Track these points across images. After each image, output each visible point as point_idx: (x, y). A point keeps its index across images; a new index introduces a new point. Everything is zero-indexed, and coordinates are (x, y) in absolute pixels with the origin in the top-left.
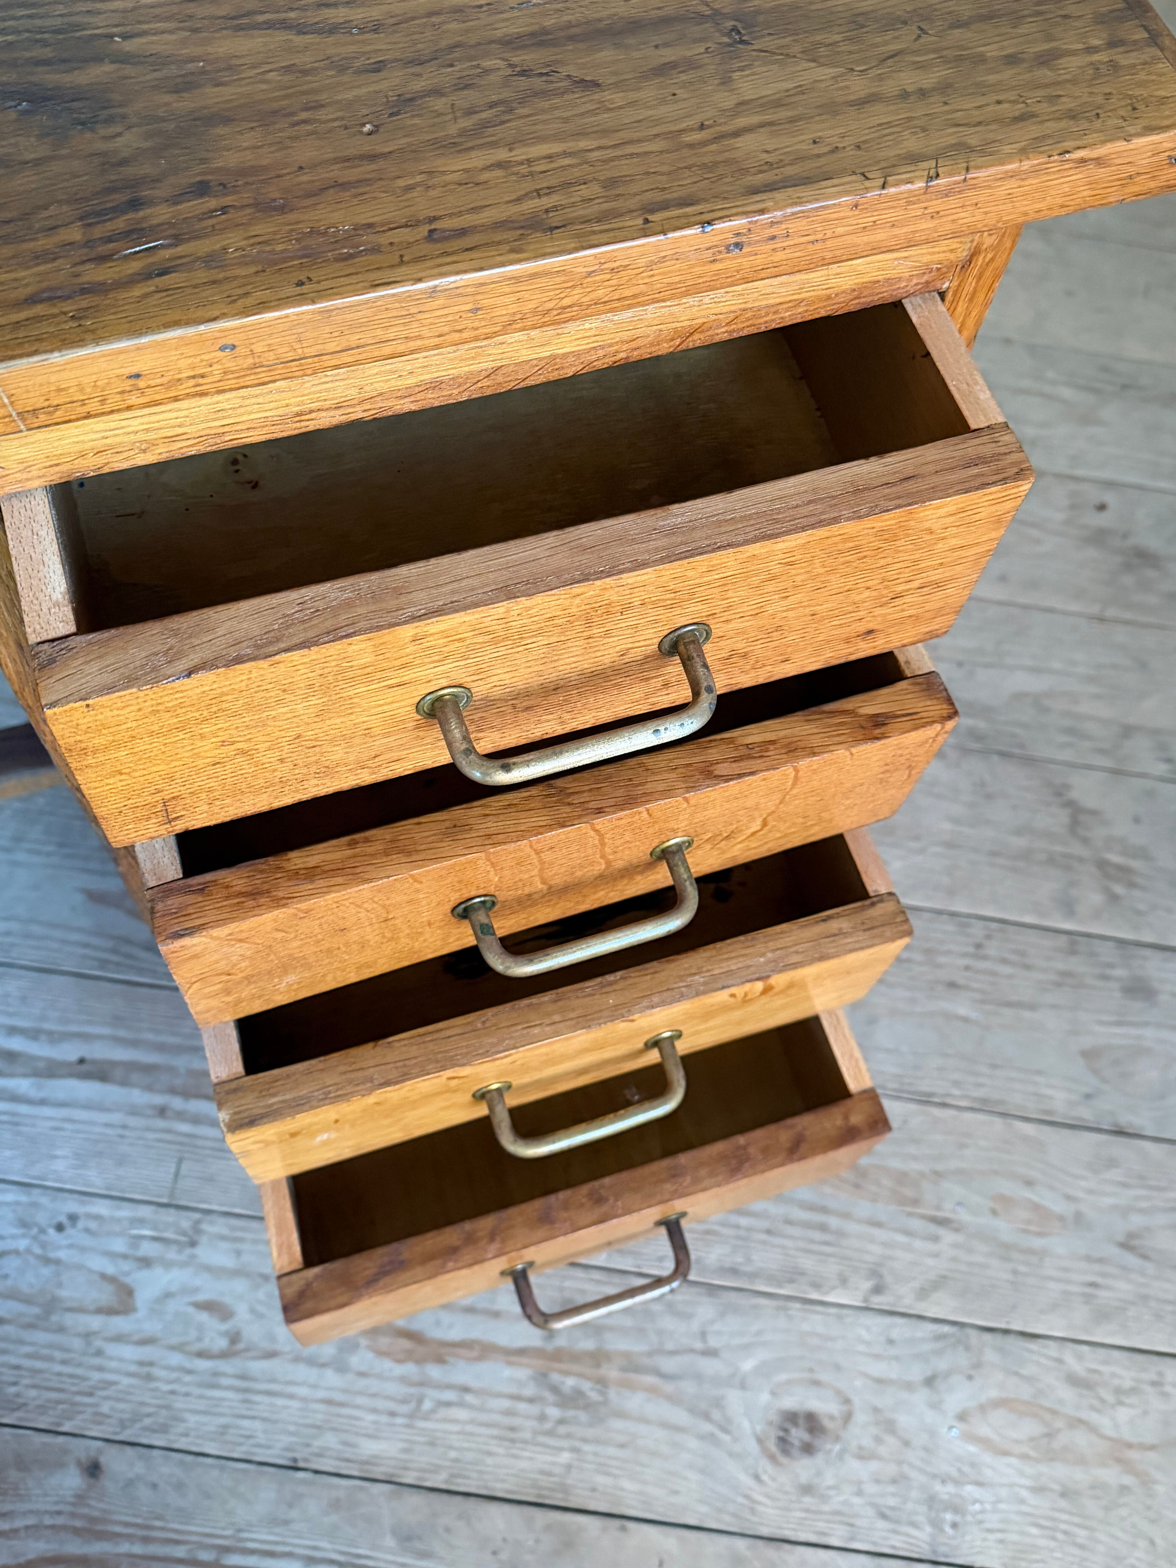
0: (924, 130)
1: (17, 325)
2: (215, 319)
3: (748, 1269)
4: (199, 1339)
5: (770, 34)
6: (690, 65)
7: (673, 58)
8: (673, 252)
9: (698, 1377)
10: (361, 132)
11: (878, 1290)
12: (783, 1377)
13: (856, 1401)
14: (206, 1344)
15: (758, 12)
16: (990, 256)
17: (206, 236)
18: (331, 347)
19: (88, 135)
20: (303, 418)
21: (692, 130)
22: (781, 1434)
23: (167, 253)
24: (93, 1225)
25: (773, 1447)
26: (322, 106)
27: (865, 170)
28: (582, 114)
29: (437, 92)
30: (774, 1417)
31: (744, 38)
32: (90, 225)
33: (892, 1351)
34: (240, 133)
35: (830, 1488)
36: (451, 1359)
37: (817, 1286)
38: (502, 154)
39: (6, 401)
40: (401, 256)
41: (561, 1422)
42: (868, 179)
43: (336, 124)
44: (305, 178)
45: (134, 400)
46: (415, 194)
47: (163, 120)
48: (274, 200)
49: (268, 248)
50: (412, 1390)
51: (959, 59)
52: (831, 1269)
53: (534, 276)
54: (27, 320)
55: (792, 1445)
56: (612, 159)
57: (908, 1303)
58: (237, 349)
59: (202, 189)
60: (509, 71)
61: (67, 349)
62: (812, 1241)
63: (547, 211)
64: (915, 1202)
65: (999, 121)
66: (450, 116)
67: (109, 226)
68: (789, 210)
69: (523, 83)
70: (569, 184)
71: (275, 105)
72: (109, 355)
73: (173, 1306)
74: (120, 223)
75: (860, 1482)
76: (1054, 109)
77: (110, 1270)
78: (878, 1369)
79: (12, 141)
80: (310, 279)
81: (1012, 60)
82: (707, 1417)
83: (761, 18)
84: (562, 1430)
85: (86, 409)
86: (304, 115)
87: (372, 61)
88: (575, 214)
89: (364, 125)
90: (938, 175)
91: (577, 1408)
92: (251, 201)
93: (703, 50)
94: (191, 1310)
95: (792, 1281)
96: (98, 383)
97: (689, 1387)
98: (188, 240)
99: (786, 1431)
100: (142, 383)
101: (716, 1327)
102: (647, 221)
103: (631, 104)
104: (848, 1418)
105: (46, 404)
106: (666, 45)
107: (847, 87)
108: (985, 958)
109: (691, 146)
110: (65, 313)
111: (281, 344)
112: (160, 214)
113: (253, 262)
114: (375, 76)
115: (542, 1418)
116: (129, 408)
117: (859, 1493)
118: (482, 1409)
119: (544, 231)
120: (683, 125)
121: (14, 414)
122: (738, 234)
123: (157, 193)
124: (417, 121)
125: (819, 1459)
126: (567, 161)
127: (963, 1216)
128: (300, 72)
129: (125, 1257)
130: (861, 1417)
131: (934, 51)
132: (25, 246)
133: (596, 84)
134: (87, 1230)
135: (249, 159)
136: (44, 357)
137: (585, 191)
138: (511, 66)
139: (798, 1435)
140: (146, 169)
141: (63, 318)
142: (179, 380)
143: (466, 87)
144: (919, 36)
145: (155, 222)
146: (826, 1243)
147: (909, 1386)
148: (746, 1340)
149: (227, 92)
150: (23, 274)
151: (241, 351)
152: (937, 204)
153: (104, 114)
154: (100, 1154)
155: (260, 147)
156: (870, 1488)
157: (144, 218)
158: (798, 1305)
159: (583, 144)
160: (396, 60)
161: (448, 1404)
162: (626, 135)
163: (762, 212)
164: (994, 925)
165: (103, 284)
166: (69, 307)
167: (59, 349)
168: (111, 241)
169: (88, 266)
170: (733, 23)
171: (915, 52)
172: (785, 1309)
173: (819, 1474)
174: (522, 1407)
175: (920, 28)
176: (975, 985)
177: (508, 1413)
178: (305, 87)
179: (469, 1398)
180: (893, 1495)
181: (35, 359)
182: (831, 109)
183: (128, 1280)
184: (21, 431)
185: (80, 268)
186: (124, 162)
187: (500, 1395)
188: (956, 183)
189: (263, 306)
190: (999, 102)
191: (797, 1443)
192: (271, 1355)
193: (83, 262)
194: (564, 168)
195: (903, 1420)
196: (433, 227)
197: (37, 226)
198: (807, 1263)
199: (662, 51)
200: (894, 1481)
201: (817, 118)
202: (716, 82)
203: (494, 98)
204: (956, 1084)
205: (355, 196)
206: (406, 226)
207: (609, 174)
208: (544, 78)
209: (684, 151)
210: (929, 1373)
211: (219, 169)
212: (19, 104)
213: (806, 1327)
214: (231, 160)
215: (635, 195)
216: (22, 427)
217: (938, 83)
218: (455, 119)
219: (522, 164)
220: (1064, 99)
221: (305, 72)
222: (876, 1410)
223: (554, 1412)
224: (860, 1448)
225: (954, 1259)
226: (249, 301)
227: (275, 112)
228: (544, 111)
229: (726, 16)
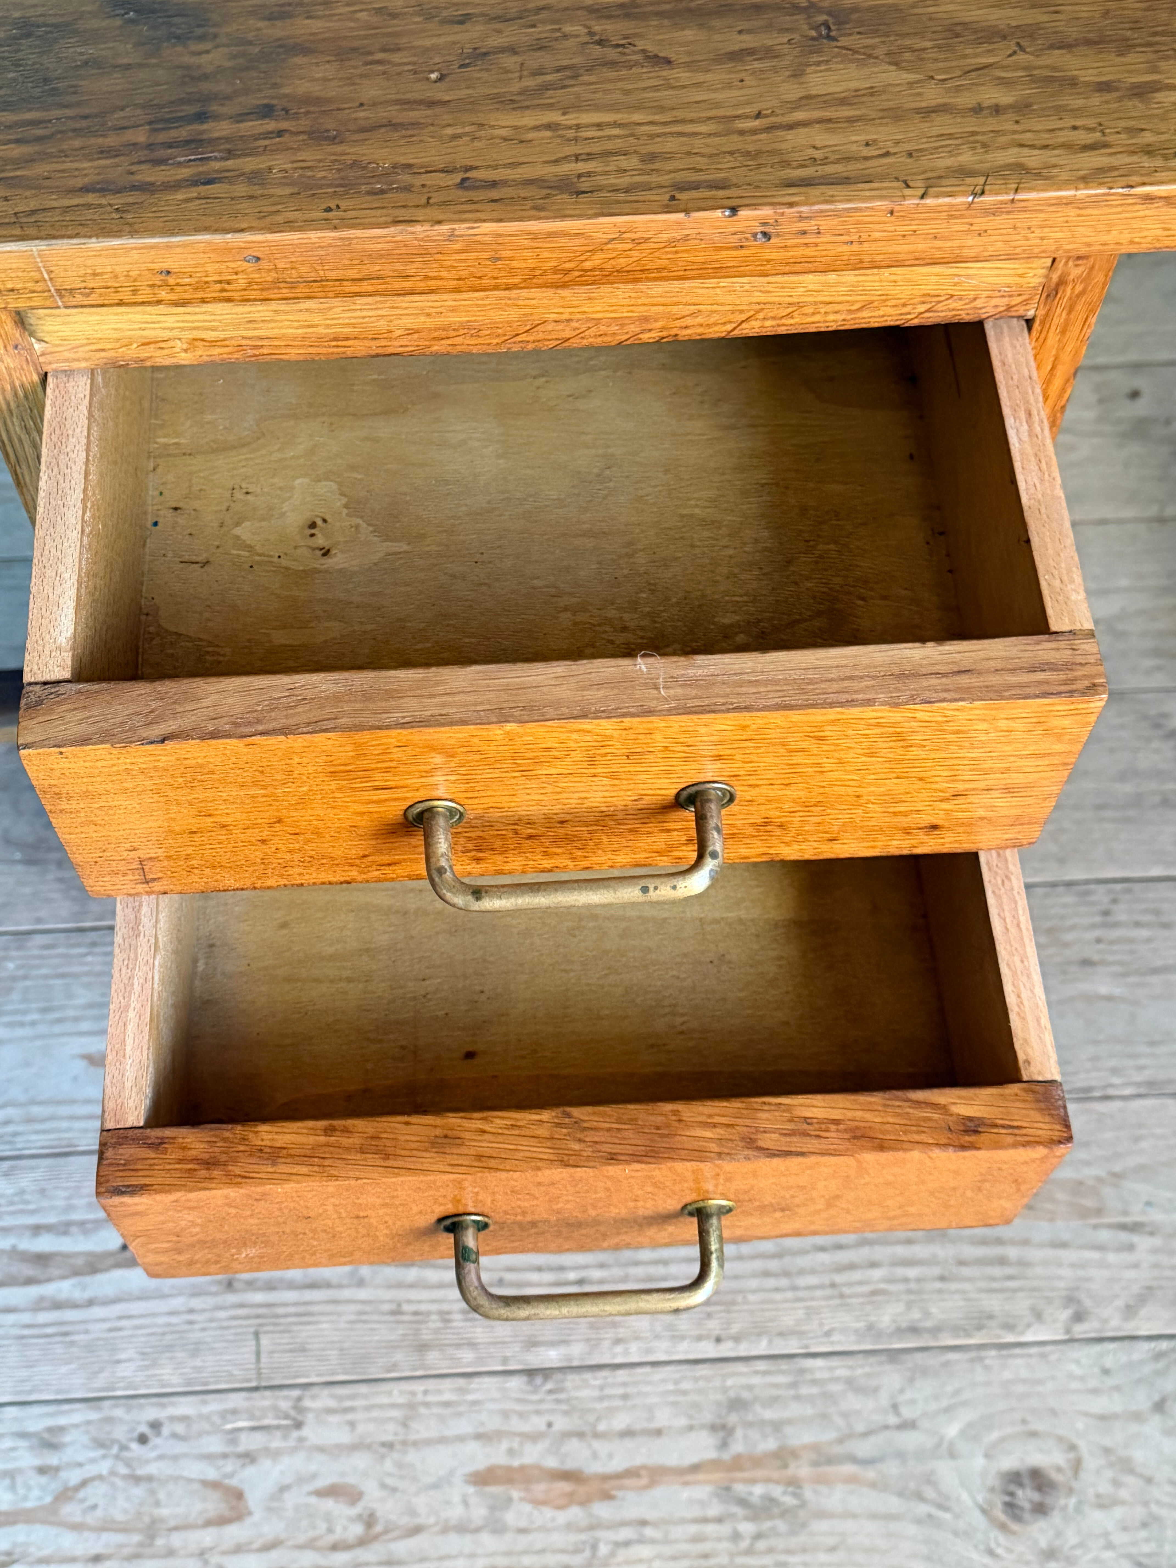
0: (984, 145)
1: (66, 209)
2: (242, 230)
3: (928, 1324)
4: (330, 1531)
5: (859, 33)
6: (769, 53)
7: (752, 45)
8: (696, 231)
9: (901, 1455)
10: (428, 79)
11: (1079, 1317)
12: (995, 1435)
13: (1082, 1444)
14: (338, 1534)
15: (855, 9)
16: (1079, 288)
17: (258, 154)
18: (352, 274)
19: (179, 49)
20: (340, 343)
21: (747, 117)
22: (1007, 1499)
23: (217, 165)
24: (180, 1428)
25: (999, 1514)
26: (399, 49)
27: (909, 178)
28: (645, 89)
29: (512, 50)
30: (992, 1480)
31: (833, 34)
32: (156, 130)
33: (1110, 1382)
34: (317, 64)
35: (1074, 1547)
36: (619, 1494)
37: (1009, 1327)
38: (554, 117)
39: (46, 276)
40: (429, 198)
41: (758, 1536)
42: (908, 186)
43: (406, 68)
44: (362, 114)
45: (163, 294)
46: (460, 143)
47: (250, 43)
48: (328, 131)
49: (310, 174)
50: (583, 1537)
51: (1050, 80)
52: (1022, 1305)
53: (551, 235)
54: (77, 206)
55: (1022, 1509)
56: (658, 136)
57: (1116, 1325)
58: (261, 262)
59: (267, 111)
60: (587, 39)
61: (104, 237)
62: (993, 1279)
63: (580, 176)
64: (1099, 1212)
65: (1066, 146)
66: (517, 75)
67: (173, 133)
68: (817, 207)
69: (597, 51)
70: (610, 153)
71: (356, 44)
72: (141, 248)
73: (291, 1499)
74: (183, 133)
75: (1106, 1534)
76: (1130, 142)
77: (212, 1474)
78: (1100, 1405)
79: (111, 45)
80: (338, 207)
81: (1104, 87)
82: (920, 1497)
83: (855, 16)
84: (761, 1545)
85: (120, 296)
86: (380, 56)
87: (460, 13)
88: (605, 182)
89: (432, 72)
90: (983, 193)
91: (771, 1517)
92: (307, 129)
93: (785, 40)
94: (313, 1500)
95: (980, 1328)
96: (131, 274)
97: (892, 1468)
98: (239, 156)
99: (1012, 1494)
100: (171, 281)
101: (908, 1395)
102: (673, 198)
103: (698, 85)
104: (1077, 1466)
105: (83, 285)
106: (749, 31)
107: (919, 94)
108: (1116, 925)
109: (742, 132)
110: (111, 205)
111: (302, 263)
112: (221, 129)
113: (292, 184)
114: (457, 28)
115: (736, 1536)
116: (159, 302)
117: (1109, 1546)
118: (666, 1541)
119: (571, 194)
120: (740, 112)
121: (52, 289)
122: (764, 224)
123: (224, 110)
124: (484, 75)
125: (1056, 1517)
126: (616, 131)
127: (1156, 1216)
128: (390, 14)
129: (225, 1456)
130: (1091, 1463)
131: (1025, 68)
132: (93, 141)
133: (668, 62)
134: (175, 1436)
135: (316, 89)
136: (82, 241)
137: (624, 163)
138: (591, 34)
139: (1026, 1496)
140: (221, 87)
141: (109, 209)
142: (207, 282)
143: (541, 48)
144: (1015, 53)
145: (216, 135)
146: (1010, 1278)
147: (1137, 1417)
148: (945, 1403)
149: (316, 26)
150: (86, 165)
151: (264, 264)
152: (981, 223)
153: (199, 31)
154: (170, 1348)
155: (330, 80)
156: (1120, 1538)
157: (204, 131)
158: (993, 1353)
159: (637, 117)
160: (483, 15)
161: (627, 1544)
162: (680, 114)
163: (791, 205)
164: (1118, 887)
165: (152, 184)
166: (118, 200)
167: (97, 236)
168: (170, 147)
169: (143, 167)
170: (825, 17)
171: (1004, 68)
172: (981, 1359)
173: (1059, 1534)
174: (710, 1529)
175: (1018, 44)
176: (1110, 958)
177: (697, 1539)
178: (389, 30)
179: (649, 1532)
180: (1147, 1540)
181: (75, 241)
182: (896, 115)
183: (234, 1482)
184: (58, 307)
185: (134, 168)
186: (205, 77)
187: (683, 1521)
188: (1002, 202)
189: (290, 226)
190: (1075, 128)
191: (1027, 1505)
192: (416, 1530)
193: (140, 163)
194: (610, 138)
195: (1139, 1455)
196: (467, 175)
197: (110, 124)
198: (993, 1303)
199: (744, 37)
200: (1144, 1525)
201: (878, 121)
202: (788, 73)
203: (565, 63)
204: (1115, 1071)
205: (404, 137)
206: (442, 171)
207: (651, 148)
208: (620, 49)
209: (732, 137)
210: (1156, 1397)
211: (286, 96)
212: (127, 13)
213: (1007, 1375)
214: (302, 87)
215: (670, 172)
216: (60, 304)
217: (1016, 102)
218: (521, 78)
219: (570, 128)
220: (1147, 134)
221: (394, 16)
222: (1107, 1451)
223: (747, 1528)
224: (1098, 1496)
225: (1156, 1266)
226: (279, 218)
227: (354, 50)
228: (610, 81)
229: (820, 10)
